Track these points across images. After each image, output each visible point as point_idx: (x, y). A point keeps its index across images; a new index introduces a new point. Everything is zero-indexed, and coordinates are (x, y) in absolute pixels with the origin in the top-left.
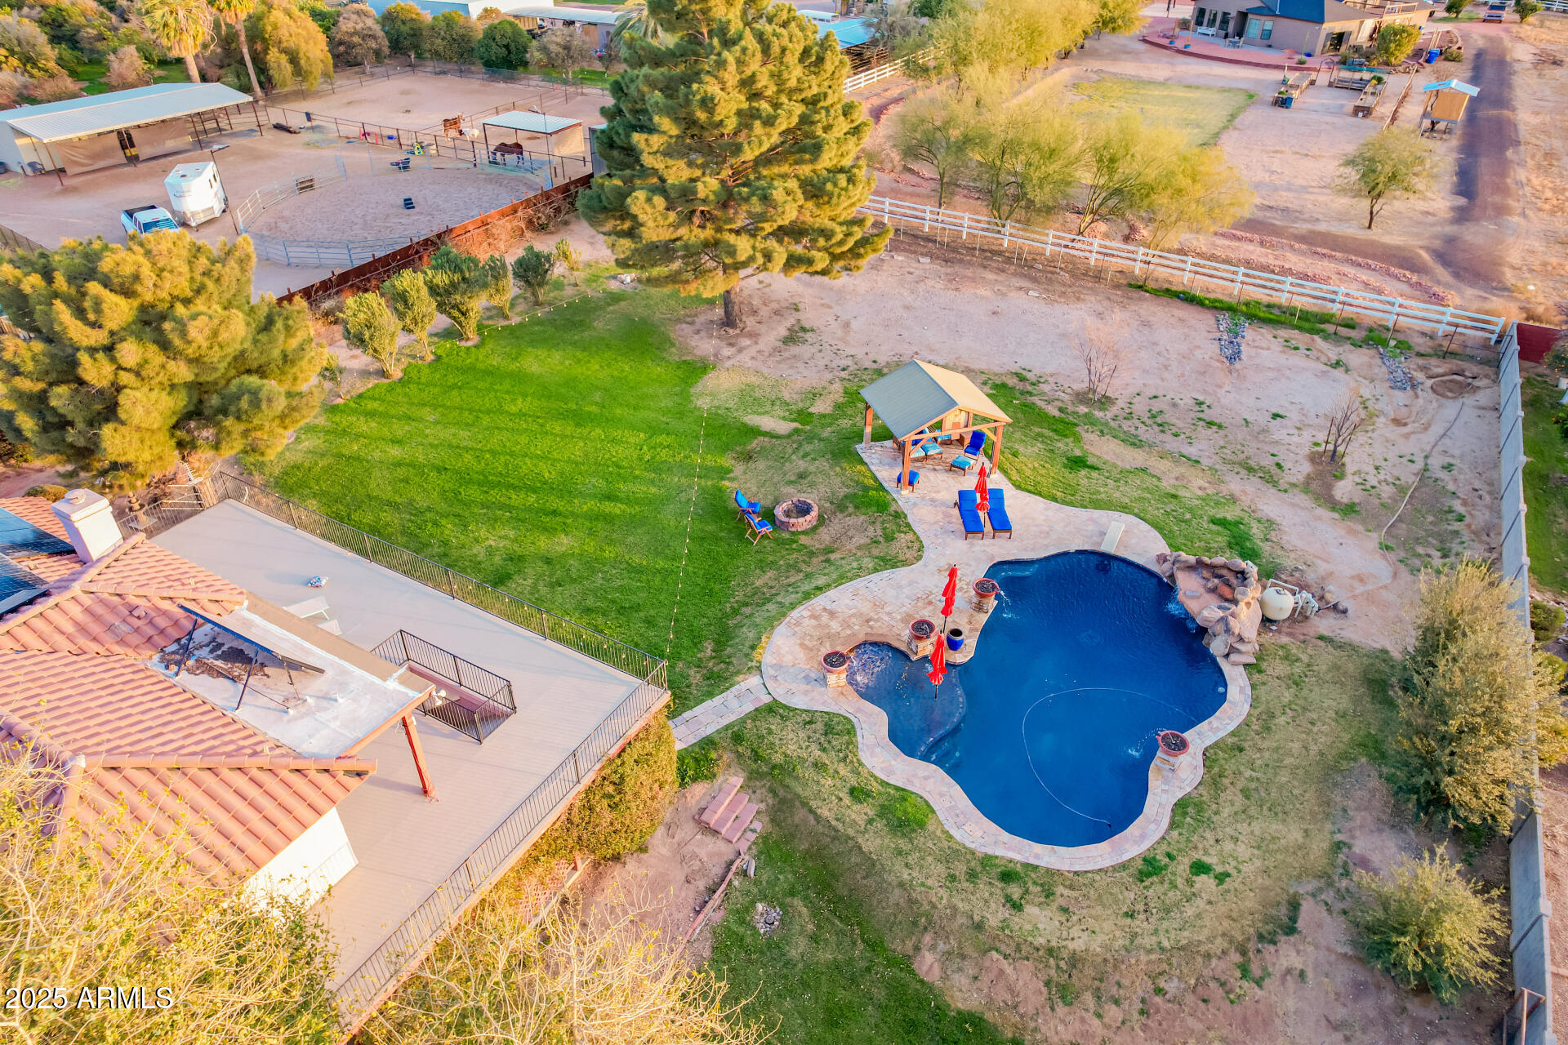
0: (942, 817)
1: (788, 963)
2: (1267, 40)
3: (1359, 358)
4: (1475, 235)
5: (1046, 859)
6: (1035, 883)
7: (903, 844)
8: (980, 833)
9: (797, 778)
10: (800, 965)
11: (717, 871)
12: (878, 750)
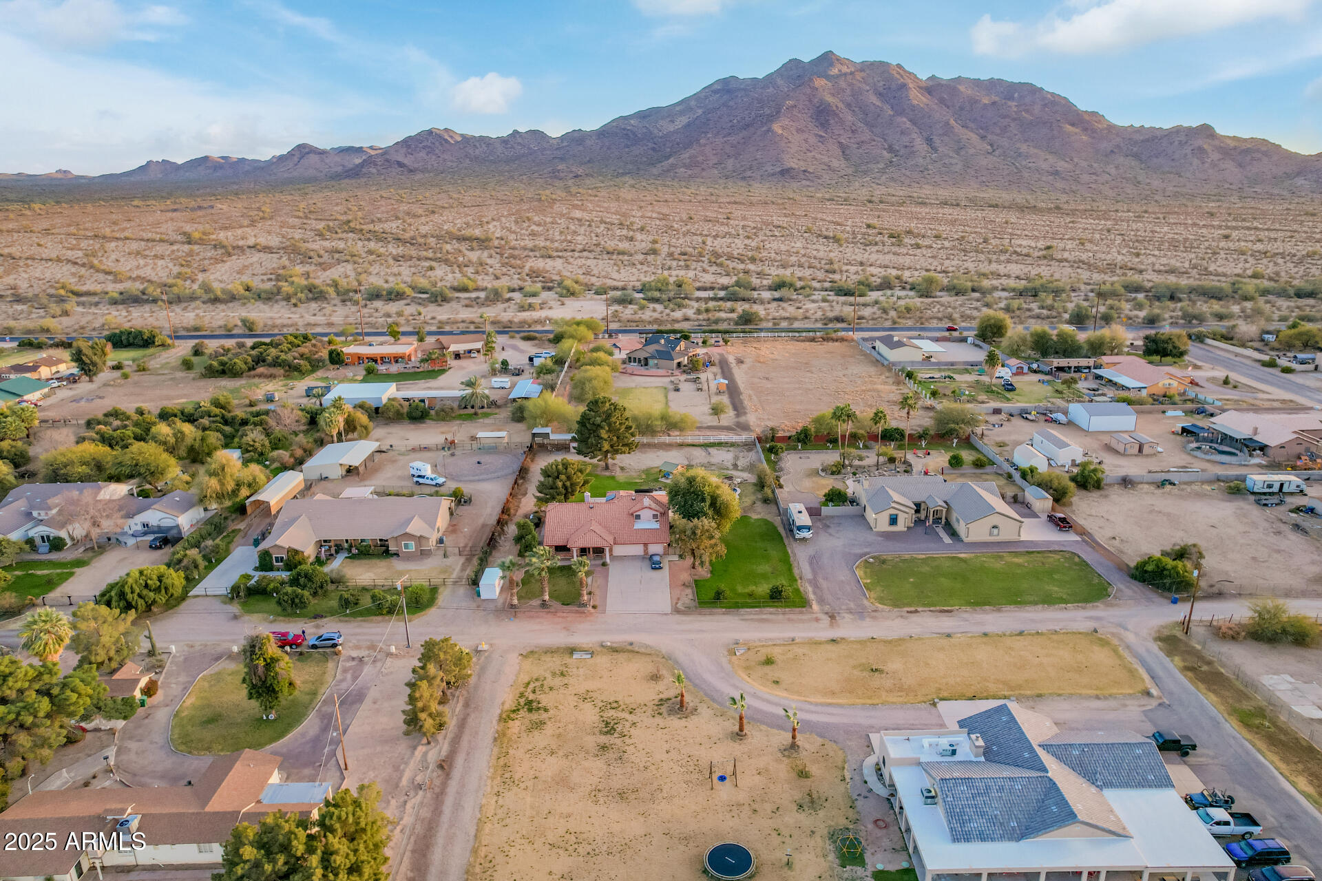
2: (657, 366)
3: (731, 449)
4: (742, 419)
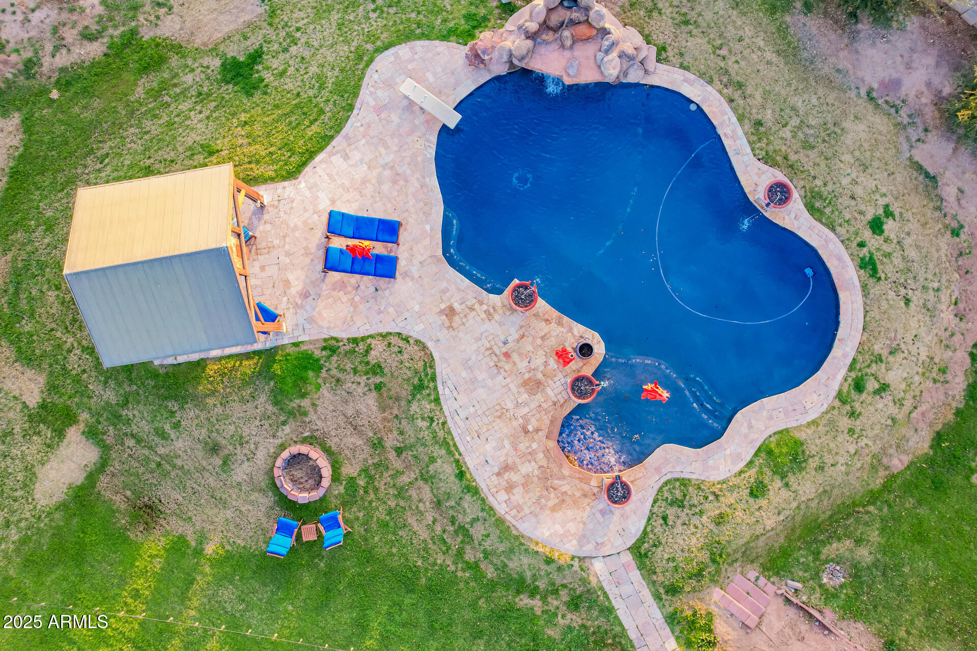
0: (795, 424)
1: (875, 565)
5: (848, 349)
6: (869, 366)
7: (813, 463)
8: (815, 397)
9: (729, 542)
10: (879, 556)
11: (792, 612)
12: (711, 462)
